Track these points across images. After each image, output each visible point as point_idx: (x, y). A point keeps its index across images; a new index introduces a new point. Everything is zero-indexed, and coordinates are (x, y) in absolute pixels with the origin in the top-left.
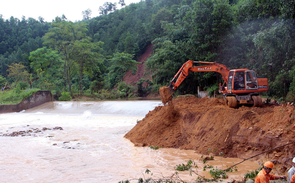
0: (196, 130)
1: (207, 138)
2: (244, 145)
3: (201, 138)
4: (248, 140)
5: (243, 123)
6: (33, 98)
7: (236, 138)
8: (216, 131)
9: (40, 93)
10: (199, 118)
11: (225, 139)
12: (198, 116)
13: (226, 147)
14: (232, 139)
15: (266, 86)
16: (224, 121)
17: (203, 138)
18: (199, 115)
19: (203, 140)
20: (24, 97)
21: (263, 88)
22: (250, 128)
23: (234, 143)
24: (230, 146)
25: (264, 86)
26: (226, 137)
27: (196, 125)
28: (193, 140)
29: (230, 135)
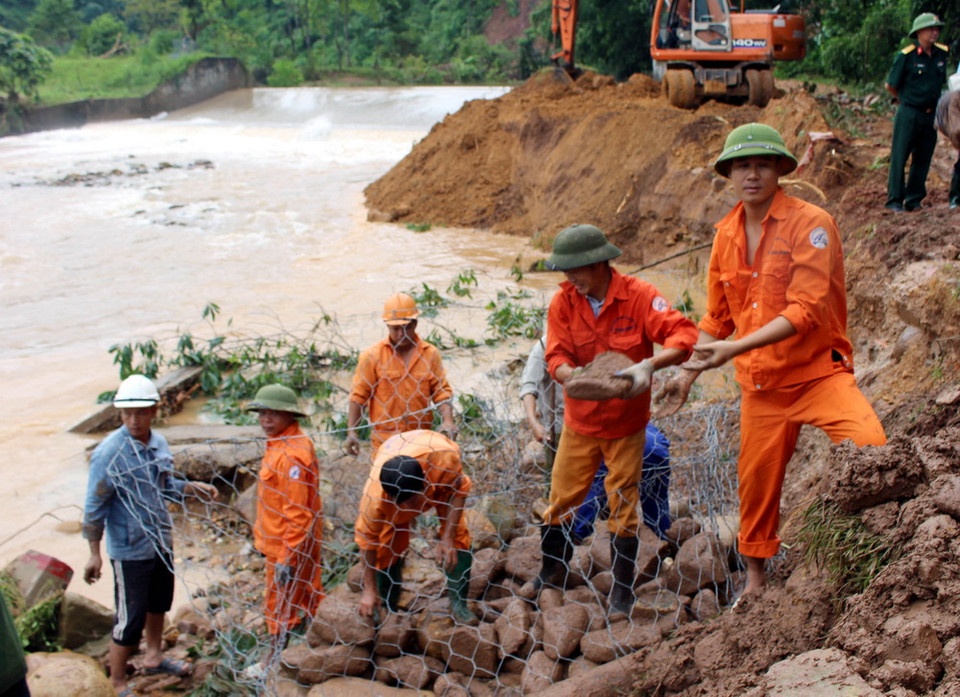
0: (546, 173)
1: (570, 199)
2: (669, 224)
3: (556, 198)
4: (684, 207)
5: (678, 153)
6: (189, 79)
7: (650, 203)
8: (598, 179)
9: (210, 63)
10: (562, 134)
11: (619, 204)
12: (558, 129)
13: (618, 230)
14: (641, 206)
15: (763, 40)
16: (629, 147)
17: (559, 200)
18: (563, 127)
19: (560, 205)
20: (162, 76)
21: (752, 49)
22: (695, 171)
23: (644, 218)
24: (630, 227)
25: (754, 40)
26: (622, 200)
27: (547, 159)
28: (537, 204)
29: (637, 193)
